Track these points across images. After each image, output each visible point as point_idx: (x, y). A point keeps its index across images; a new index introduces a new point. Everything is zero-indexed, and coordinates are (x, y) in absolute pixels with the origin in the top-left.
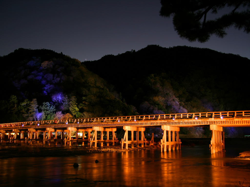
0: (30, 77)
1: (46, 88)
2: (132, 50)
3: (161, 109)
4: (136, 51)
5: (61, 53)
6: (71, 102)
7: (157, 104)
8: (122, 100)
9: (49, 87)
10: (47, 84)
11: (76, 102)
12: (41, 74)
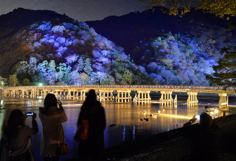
0: (43, 40)
1: (59, 50)
2: (136, 11)
3: (168, 69)
4: (140, 12)
5: (64, 14)
6: (85, 63)
7: (165, 65)
8: (131, 61)
9: (62, 49)
10: (60, 47)
11: (90, 63)
12: (53, 37)
